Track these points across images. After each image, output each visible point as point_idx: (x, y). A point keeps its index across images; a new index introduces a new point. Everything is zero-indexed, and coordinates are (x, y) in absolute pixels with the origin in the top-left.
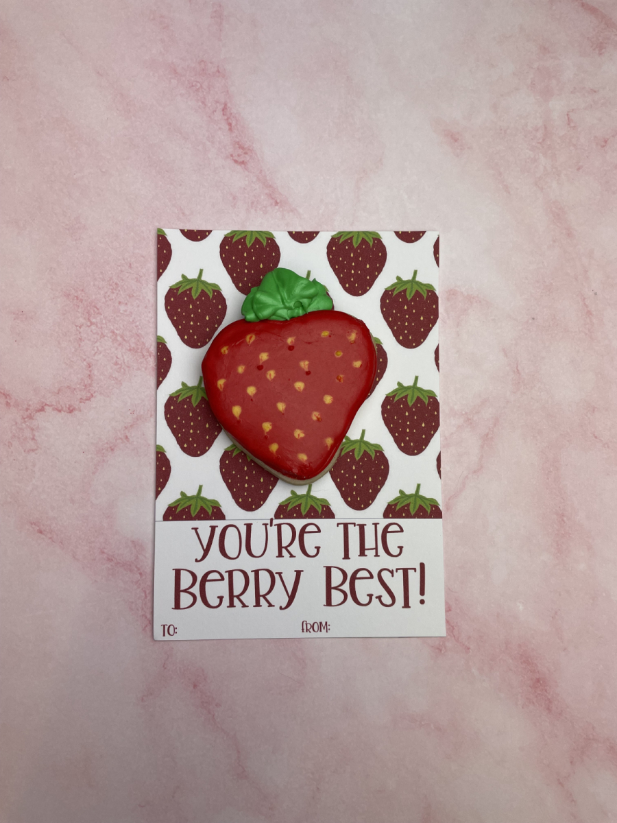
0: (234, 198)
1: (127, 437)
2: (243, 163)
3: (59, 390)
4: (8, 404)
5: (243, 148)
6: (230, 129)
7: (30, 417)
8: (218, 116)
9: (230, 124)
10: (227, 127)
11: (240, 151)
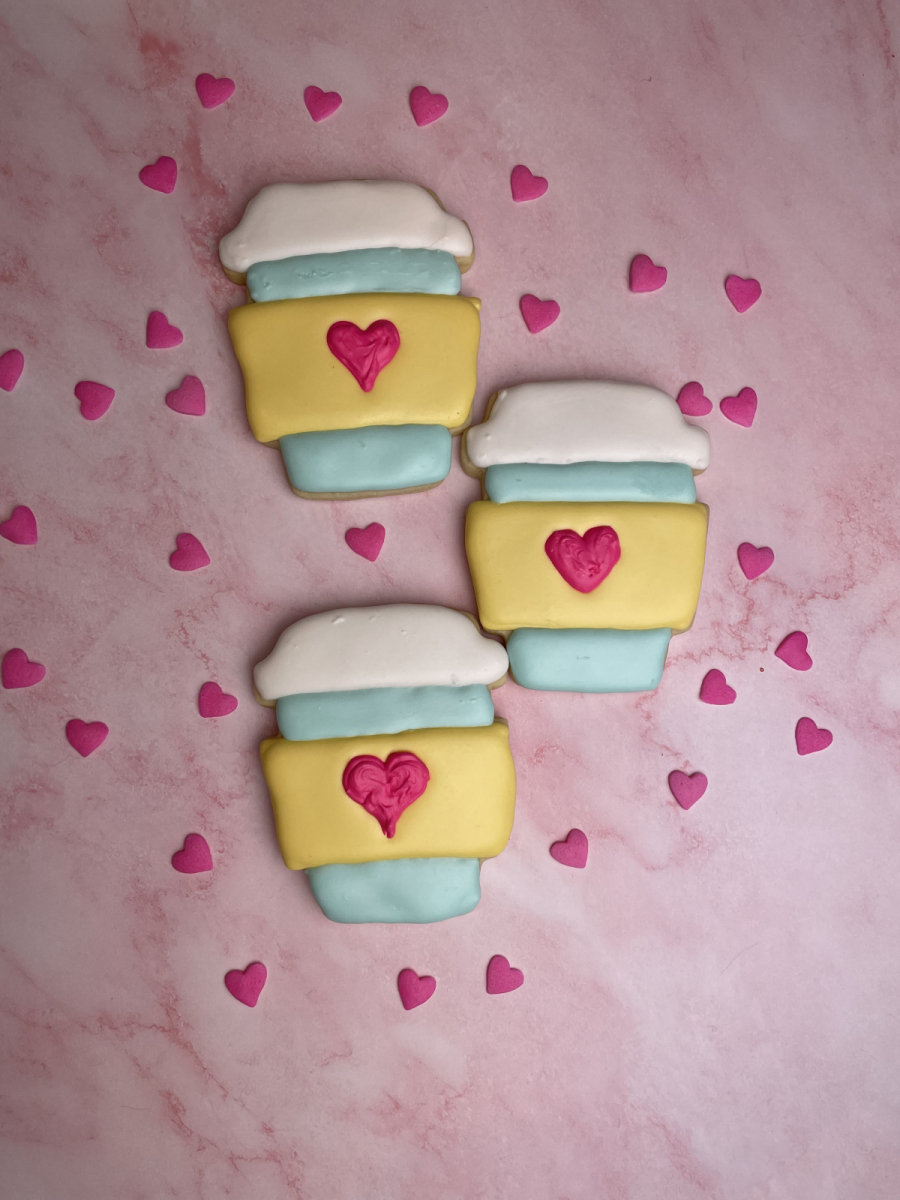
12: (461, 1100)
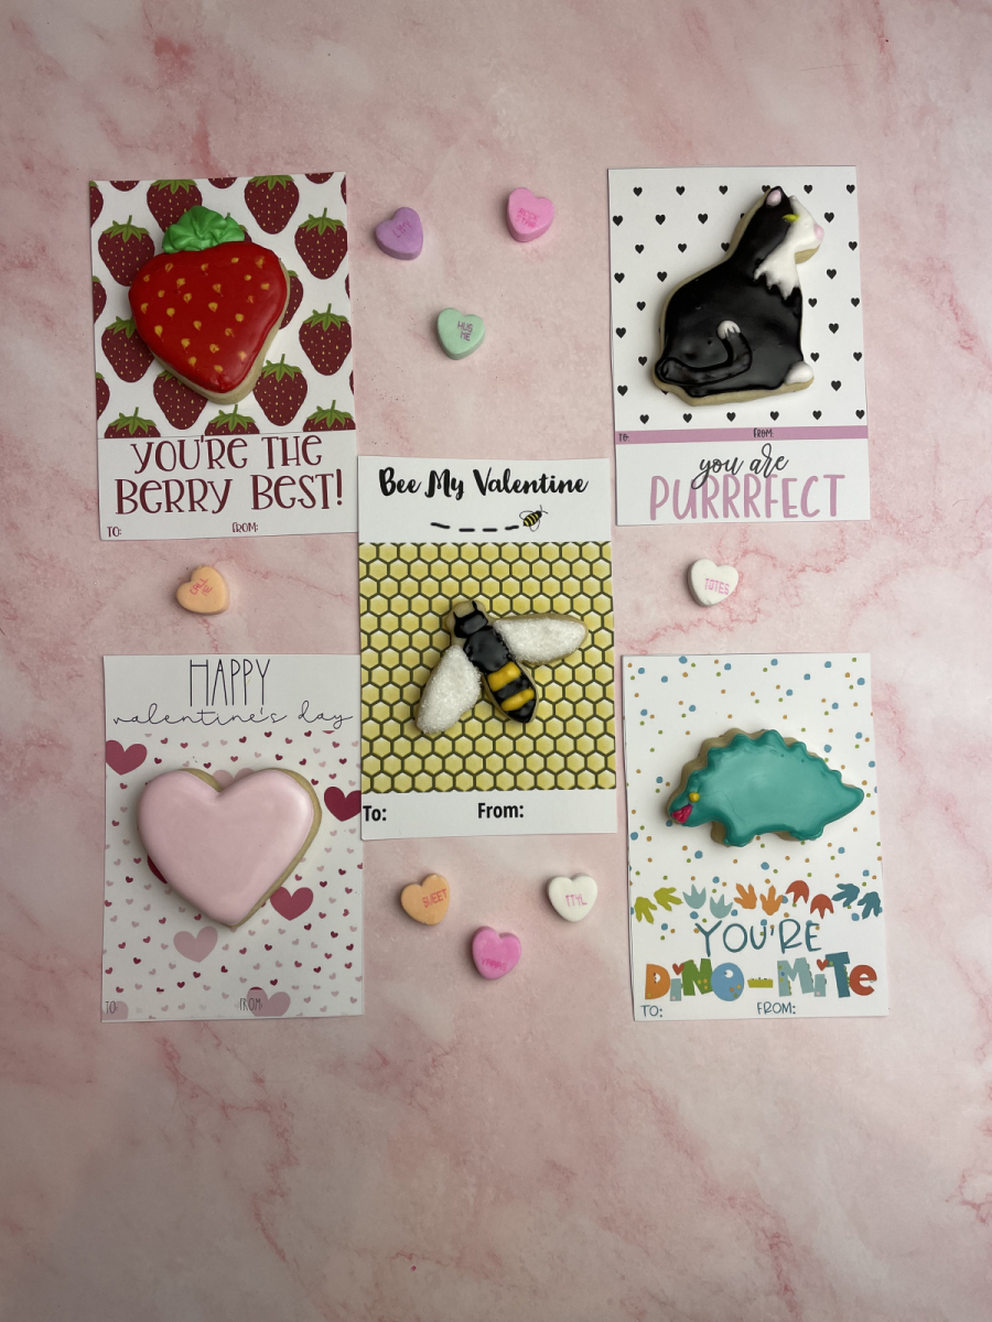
0: (962, 380)
1: (876, 594)
2: (969, 348)
3: (817, 554)
4: (774, 565)
5: (968, 335)
6: (957, 319)
7: (794, 577)
8: (946, 306)
9: (956, 314)
10: (953, 316)
11: (967, 338)
12: (448, 1057)
